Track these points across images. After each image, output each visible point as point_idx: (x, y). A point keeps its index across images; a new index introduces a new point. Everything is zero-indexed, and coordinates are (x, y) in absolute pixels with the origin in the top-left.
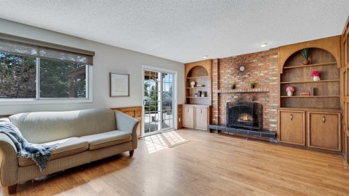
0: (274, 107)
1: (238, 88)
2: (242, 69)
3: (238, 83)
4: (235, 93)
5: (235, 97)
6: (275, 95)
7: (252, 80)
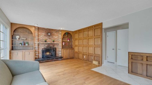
0: (60, 49)
1: (47, 42)
2: (49, 34)
3: (47, 40)
4: (46, 44)
5: (46, 45)
6: (60, 45)
7: (53, 39)
